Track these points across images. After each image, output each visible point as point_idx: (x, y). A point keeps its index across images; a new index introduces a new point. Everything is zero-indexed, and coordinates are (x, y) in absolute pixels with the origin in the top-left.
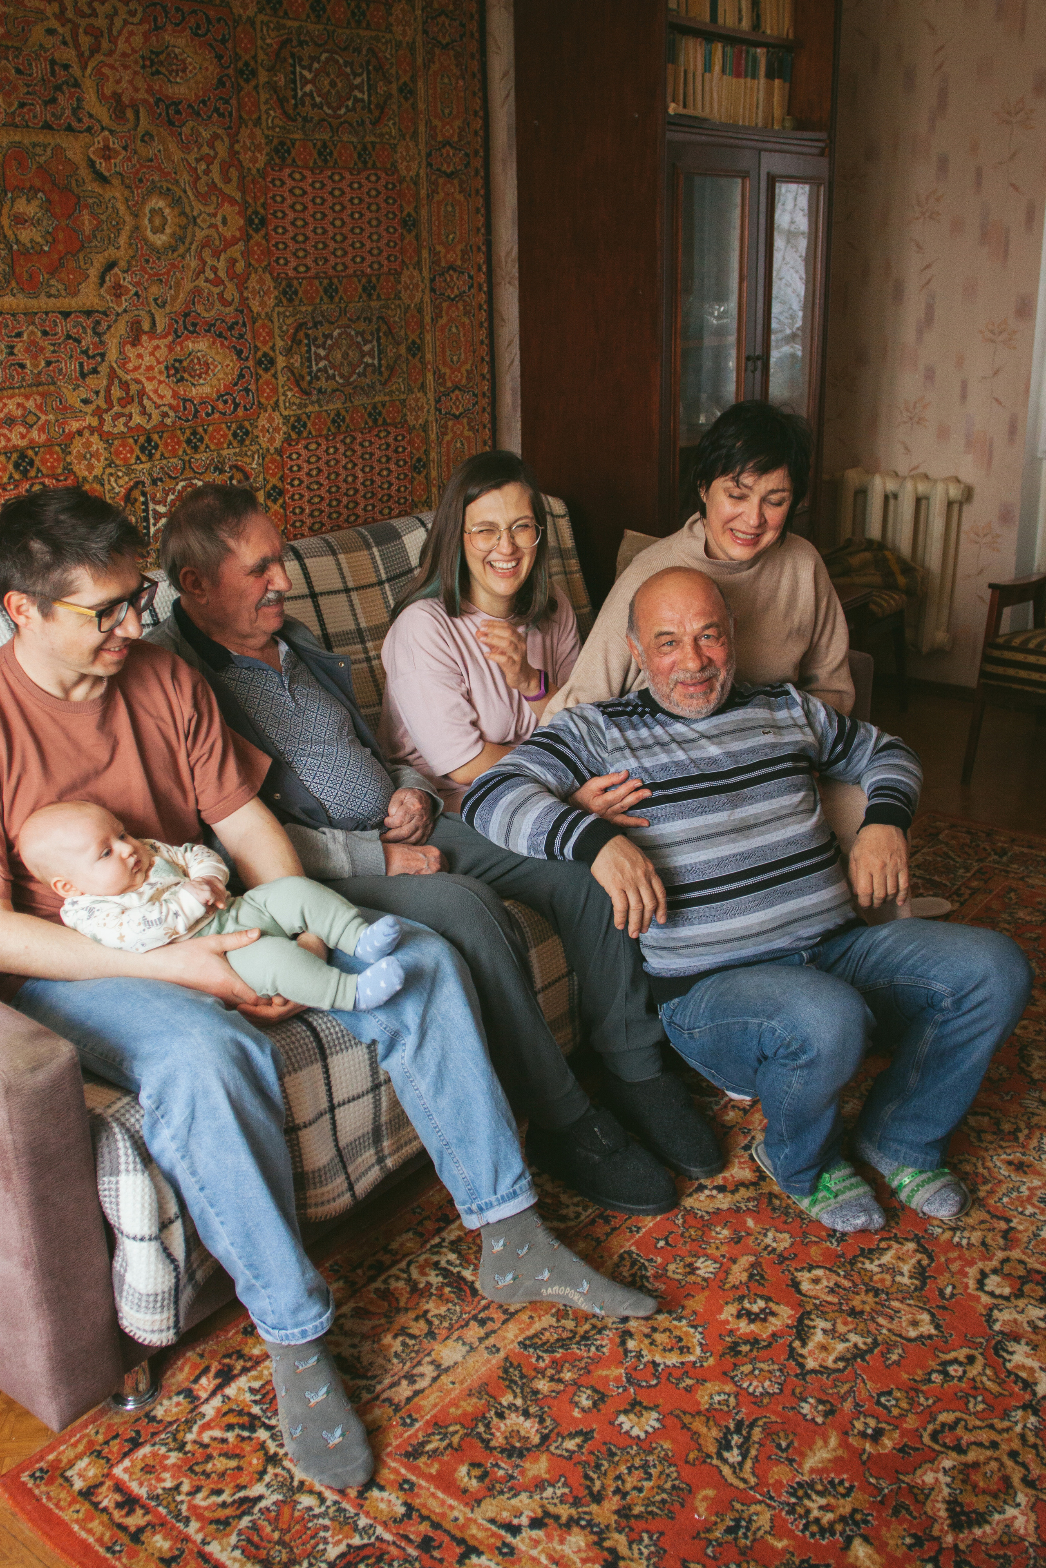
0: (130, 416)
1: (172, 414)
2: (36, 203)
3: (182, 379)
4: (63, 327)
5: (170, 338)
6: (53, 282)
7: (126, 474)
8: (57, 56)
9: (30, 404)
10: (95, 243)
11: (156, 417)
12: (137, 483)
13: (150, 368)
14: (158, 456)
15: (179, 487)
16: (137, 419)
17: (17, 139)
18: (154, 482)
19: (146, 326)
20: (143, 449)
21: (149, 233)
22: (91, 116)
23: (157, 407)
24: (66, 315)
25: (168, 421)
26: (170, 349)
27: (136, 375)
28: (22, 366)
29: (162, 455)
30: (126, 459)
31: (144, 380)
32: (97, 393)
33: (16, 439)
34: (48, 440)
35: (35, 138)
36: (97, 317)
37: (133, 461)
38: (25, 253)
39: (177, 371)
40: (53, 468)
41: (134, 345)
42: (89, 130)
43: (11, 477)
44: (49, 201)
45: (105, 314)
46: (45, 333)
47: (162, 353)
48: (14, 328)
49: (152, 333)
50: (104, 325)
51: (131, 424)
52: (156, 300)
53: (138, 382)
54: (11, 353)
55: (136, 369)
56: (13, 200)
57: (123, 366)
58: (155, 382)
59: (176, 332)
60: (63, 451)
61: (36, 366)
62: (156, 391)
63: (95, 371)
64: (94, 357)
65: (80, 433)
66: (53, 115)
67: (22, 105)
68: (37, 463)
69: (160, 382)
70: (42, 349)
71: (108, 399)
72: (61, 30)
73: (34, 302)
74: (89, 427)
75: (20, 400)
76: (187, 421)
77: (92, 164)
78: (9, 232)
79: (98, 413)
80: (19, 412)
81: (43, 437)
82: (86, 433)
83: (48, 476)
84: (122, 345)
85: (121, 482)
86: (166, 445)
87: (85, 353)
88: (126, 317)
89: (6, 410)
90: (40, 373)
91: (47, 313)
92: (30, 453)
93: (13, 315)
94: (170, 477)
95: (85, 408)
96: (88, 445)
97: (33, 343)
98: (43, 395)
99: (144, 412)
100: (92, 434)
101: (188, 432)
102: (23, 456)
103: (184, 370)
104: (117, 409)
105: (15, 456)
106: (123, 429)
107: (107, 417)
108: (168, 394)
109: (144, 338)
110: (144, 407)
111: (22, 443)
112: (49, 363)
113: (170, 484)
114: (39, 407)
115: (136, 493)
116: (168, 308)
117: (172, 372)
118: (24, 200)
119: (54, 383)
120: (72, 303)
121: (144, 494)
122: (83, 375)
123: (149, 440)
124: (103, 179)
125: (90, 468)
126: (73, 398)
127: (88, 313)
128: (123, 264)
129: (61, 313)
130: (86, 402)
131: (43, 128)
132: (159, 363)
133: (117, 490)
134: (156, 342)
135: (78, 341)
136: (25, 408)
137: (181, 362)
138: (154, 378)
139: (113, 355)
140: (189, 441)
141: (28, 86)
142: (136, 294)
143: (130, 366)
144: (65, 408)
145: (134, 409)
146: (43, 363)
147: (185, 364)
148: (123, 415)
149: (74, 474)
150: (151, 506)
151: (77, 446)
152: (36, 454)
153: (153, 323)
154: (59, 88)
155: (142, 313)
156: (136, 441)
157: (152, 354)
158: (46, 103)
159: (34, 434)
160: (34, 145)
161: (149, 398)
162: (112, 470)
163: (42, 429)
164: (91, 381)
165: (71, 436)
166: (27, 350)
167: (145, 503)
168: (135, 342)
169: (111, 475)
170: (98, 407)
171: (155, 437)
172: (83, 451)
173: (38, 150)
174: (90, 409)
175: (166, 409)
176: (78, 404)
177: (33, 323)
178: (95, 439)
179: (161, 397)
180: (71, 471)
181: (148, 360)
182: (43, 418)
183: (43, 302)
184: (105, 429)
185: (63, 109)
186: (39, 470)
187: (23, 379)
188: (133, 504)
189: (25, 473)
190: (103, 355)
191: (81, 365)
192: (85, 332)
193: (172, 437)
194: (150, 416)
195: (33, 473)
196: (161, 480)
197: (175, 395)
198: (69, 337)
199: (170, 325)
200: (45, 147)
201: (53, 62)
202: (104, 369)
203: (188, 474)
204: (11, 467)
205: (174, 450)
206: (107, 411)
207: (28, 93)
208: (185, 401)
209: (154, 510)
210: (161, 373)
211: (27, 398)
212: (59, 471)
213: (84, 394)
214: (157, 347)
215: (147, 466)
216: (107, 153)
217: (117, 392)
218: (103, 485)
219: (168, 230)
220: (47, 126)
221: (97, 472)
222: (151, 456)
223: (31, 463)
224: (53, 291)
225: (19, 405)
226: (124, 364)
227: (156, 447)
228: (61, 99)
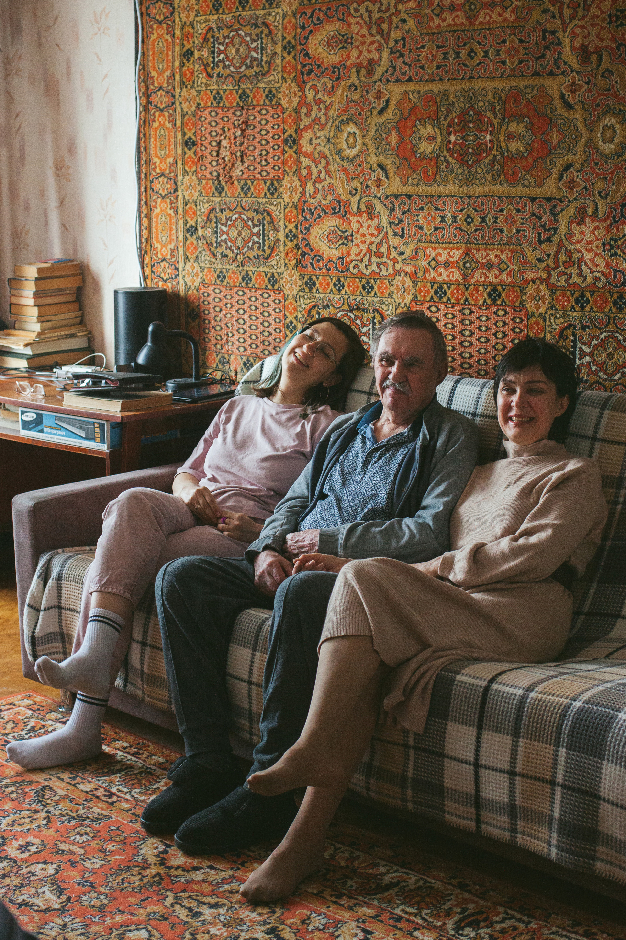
0: (570, 276)
1: (603, 279)
2: (523, 125)
3: (616, 254)
4: (530, 207)
5: (608, 222)
6: (528, 177)
7: (561, 317)
8: (548, 26)
9: (503, 256)
10: (559, 150)
11: (590, 279)
12: (570, 326)
13: (589, 242)
14: (588, 309)
15: (602, 336)
16: (575, 279)
17: (515, 84)
18: (583, 328)
19: (590, 212)
20: (577, 301)
21: (600, 143)
22: (565, 63)
23: (592, 272)
24: (533, 199)
25: (600, 285)
26: (608, 229)
27: (578, 246)
28: (502, 231)
29: (592, 308)
30: (563, 307)
31: (584, 251)
32: (549, 255)
33: (491, 278)
34: (513, 282)
35: (527, 82)
36: (554, 202)
37: (568, 308)
38: (512, 158)
39: (612, 247)
40: (513, 301)
41: (579, 224)
42: (563, 73)
43: (485, 301)
44: (532, 123)
45: (560, 200)
46: (518, 211)
47: (601, 233)
48: (499, 206)
49: (594, 217)
50: (559, 208)
51: (570, 281)
52: (600, 193)
53: (579, 251)
54: (495, 222)
55: (578, 242)
56: (508, 124)
57: (569, 239)
58: (592, 254)
59: (614, 217)
60: (521, 291)
61: (510, 232)
62: (592, 260)
63: (549, 240)
64: (549, 230)
65: (533, 281)
66: (541, 65)
67: (520, 62)
68: (503, 295)
69: (597, 254)
70: (515, 221)
71: (556, 261)
72: (552, 9)
73: (514, 189)
74: (540, 278)
75: (498, 253)
76: (616, 287)
77: (562, 96)
78: (503, 145)
79: (547, 269)
80: (496, 261)
81: (510, 280)
82: (538, 282)
83: (509, 306)
84: (570, 222)
85: (558, 322)
86: (596, 302)
87: (543, 226)
88: (575, 204)
89: (488, 258)
90: (512, 237)
91: (521, 198)
92: (499, 288)
93: (499, 197)
94: (596, 327)
95: (539, 265)
96: (539, 290)
97: (510, 216)
98: (512, 251)
99: (580, 274)
100: (542, 283)
101: (615, 295)
102: (495, 290)
103: (618, 247)
104: (561, 268)
105: (489, 288)
106: (563, 283)
107: (554, 274)
108: (603, 264)
109: (588, 220)
110: (581, 270)
111: (496, 281)
112: (518, 231)
113: (595, 332)
114: (509, 259)
115: (568, 332)
116: (609, 199)
117: (608, 247)
118: (515, 123)
119: (520, 245)
120: (539, 192)
121: (574, 335)
122: (540, 242)
123: (582, 295)
124: (569, 106)
125: (538, 307)
126: (531, 257)
127: (548, 199)
128: (577, 165)
129: (529, 198)
130: (540, 260)
131: (533, 75)
132: (597, 239)
133: (555, 326)
134: (595, 224)
135: (540, 219)
136: (500, 259)
137: (616, 241)
138: (593, 250)
139: (562, 230)
140: (615, 303)
141: (526, 49)
142: (585, 188)
143: (574, 239)
144: (525, 262)
145: (574, 270)
146: (515, 231)
147: (619, 243)
148: (565, 274)
149: (526, 308)
150: (579, 345)
151: (531, 290)
152: (504, 290)
153: (596, 210)
154: (547, 48)
155: (588, 202)
156: (572, 295)
157: (593, 232)
158: (537, 59)
159: (504, 276)
160: (526, 87)
161: (586, 264)
162: (553, 312)
163: (509, 274)
164: (545, 246)
165: (527, 282)
166: (505, 221)
167: (574, 341)
168: (581, 222)
169: (552, 315)
170: (548, 265)
171: (588, 295)
172: (534, 294)
173: (529, 90)
174: (541, 266)
175: (598, 275)
176: (534, 261)
177: (512, 204)
178: (543, 287)
179: (597, 266)
180: (524, 307)
181: (588, 236)
182: (511, 266)
183: (520, 190)
184: (552, 281)
185: (548, 61)
186: (503, 301)
187: (501, 240)
188: (565, 340)
189: (494, 300)
190: (555, 229)
191: (539, 234)
192: (545, 212)
193: (601, 297)
194: (585, 278)
195: (499, 302)
196: (588, 327)
197: (608, 265)
198: (533, 214)
199: (610, 212)
200: (533, 87)
201: (545, 31)
202: (555, 239)
203: (611, 328)
204: (486, 295)
205: (601, 307)
206: (554, 269)
207: (526, 54)
208: (616, 271)
209: (581, 348)
210: (597, 247)
211: (502, 252)
212: (517, 304)
213: (539, 255)
214: (598, 227)
215: (580, 314)
216: (574, 88)
217: (563, 257)
218: (545, 321)
219: (616, 141)
220: (536, 74)
221: (542, 310)
222: (582, 308)
223: (499, 295)
224: (527, 183)
225: (496, 256)
226: (570, 237)
227: (588, 302)
228: (548, 54)
